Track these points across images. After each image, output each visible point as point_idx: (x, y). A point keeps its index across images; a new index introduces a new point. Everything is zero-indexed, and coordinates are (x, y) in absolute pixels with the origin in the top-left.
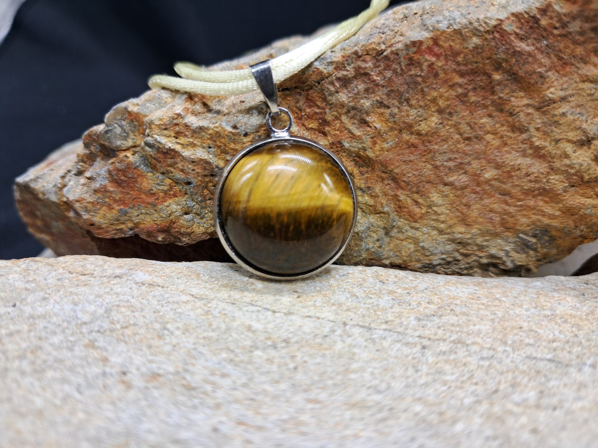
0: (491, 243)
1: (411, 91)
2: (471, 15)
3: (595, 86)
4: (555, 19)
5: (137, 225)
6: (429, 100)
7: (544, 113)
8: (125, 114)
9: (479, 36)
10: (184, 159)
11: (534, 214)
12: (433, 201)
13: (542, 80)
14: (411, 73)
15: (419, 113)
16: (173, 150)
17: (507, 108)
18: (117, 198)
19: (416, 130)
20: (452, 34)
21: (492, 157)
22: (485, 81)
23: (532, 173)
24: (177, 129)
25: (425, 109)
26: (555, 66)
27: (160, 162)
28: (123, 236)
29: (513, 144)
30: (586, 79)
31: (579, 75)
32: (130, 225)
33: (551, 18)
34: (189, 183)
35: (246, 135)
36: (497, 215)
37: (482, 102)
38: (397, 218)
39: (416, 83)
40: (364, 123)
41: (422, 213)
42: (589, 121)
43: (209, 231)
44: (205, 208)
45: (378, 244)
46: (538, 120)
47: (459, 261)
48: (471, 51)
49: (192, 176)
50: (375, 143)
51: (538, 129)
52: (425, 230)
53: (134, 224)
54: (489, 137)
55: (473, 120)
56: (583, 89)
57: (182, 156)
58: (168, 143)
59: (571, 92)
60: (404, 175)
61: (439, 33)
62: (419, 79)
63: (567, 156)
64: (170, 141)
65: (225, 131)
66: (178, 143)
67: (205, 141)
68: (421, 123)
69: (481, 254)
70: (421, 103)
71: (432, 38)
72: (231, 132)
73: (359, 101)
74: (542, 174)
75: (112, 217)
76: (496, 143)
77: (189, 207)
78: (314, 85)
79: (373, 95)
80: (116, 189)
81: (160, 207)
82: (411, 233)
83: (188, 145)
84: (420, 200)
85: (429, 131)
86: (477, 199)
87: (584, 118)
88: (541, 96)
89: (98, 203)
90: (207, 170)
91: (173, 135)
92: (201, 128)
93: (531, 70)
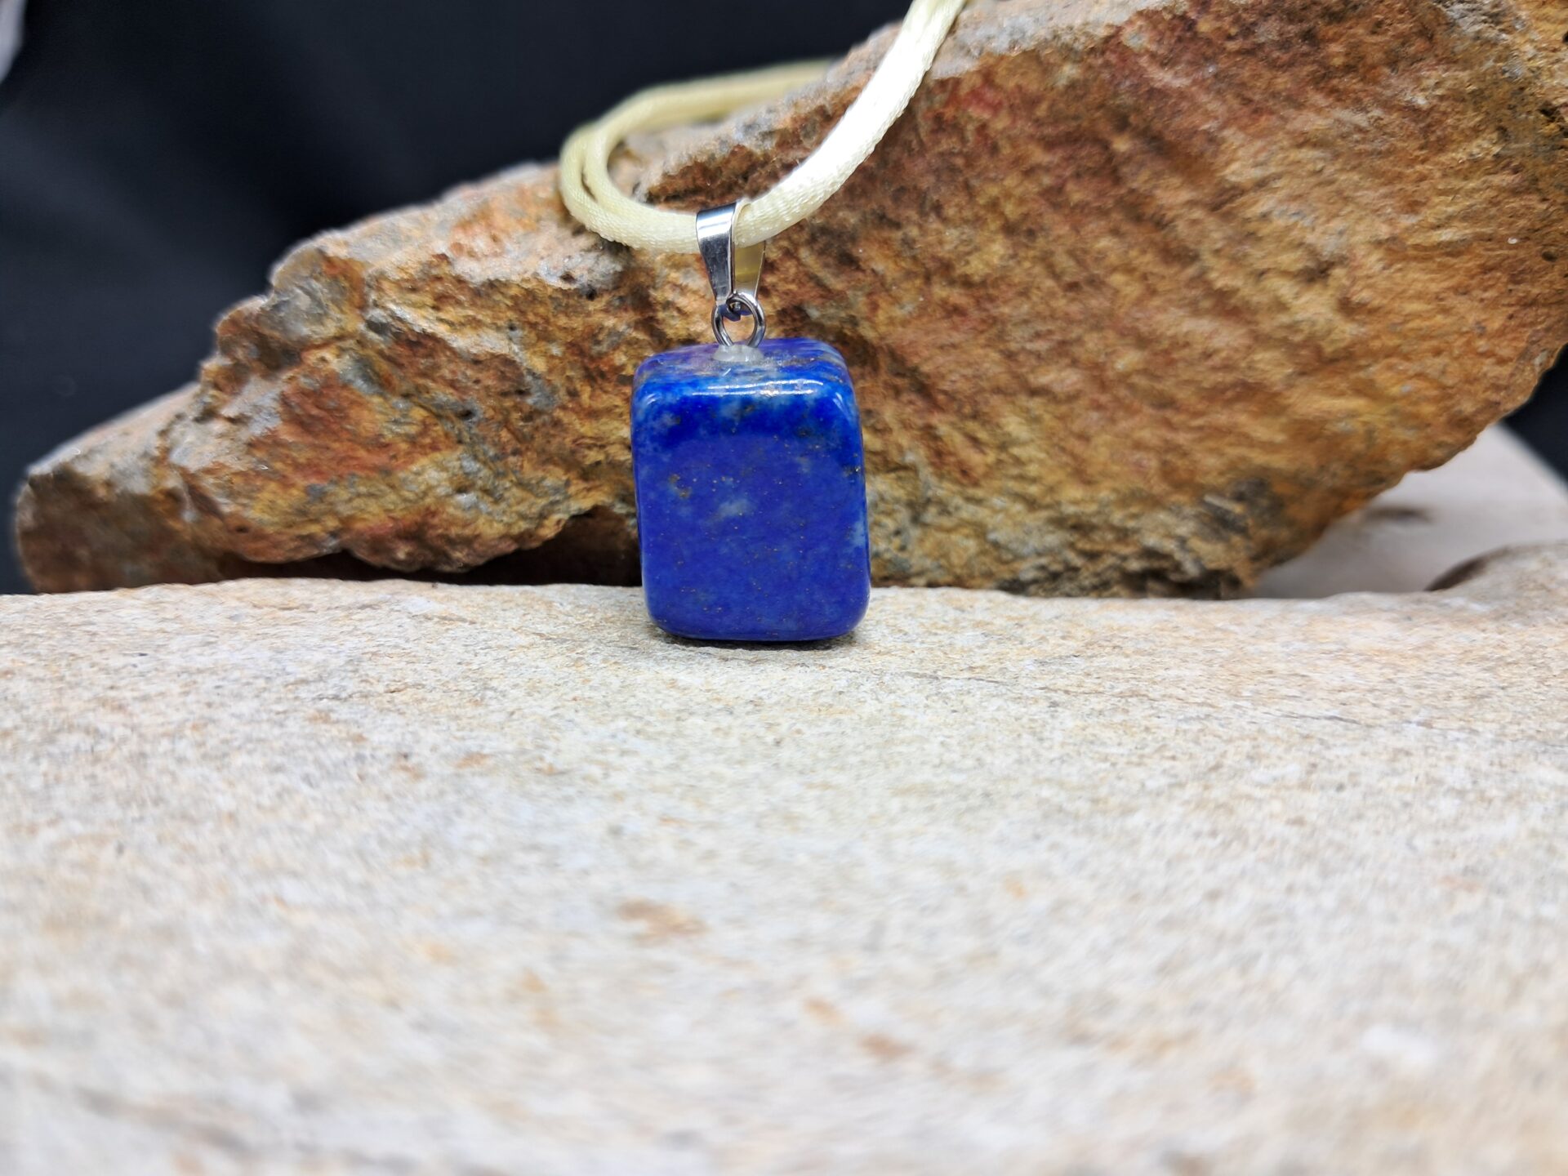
0: (1146, 522)
1: (943, 189)
2: (1055, 21)
3: (1322, 155)
4: (1228, 19)
5: (347, 523)
6: (984, 207)
7: (1228, 217)
8: (320, 266)
9: (1075, 62)
10: (456, 354)
11: (1231, 445)
12: (1009, 434)
13: (1212, 148)
14: (941, 150)
15: (964, 237)
16: (432, 337)
17: (1149, 211)
18: (302, 460)
19: (960, 276)
20: (1019, 61)
21: (1127, 322)
22: (1097, 158)
23: (1216, 351)
24: (439, 288)
25: (975, 228)
26: (1236, 119)
27: (400, 366)
28: (315, 552)
29: (1170, 291)
30: (1305, 141)
31: (1288, 133)
32: (332, 523)
33: (1219, 17)
34: (467, 414)
35: (592, 295)
36: (1151, 455)
37: (1096, 204)
38: (933, 480)
39: (953, 170)
40: (848, 262)
41: (987, 465)
42: (1319, 230)
43: (515, 531)
44: (504, 475)
45: (897, 541)
46: (1217, 233)
47: (1076, 570)
48: (1062, 95)
49: (475, 396)
50: (875, 307)
51: (1217, 252)
52: (998, 502)
53: (341, 521)
54: (1117, 279)
55: (1080, 245)
56: (1299, 162)
57: (451, 349)
58: (421, 320)
59: (1272, 169)
60: (943, 377)
61: (991, 61)
62: (959, 162)
63: (1281, 306)
64: (425, 318)
65: (545, 287)
66: (441, 320)
67: (501, 315)
68: (969, 258)
69: (1125, 550)
70: (967, 214)
71: (979, 72)
72: (561, 290)
73: (835, 215)
74: (1236, 350)
75: (291, 506)
76: (1133, 290)
77: (467, 474)
78: (736, 183)
79: (863, 201)
80: (299, 439)
81: (401, 475)
82: (968, 512)
83: (462, 324)
84: (982, 435)
85: (988, 275)
86: (1102, 423)
87: (1307, 222)
88: (1215, 181)
89: (258, 474)
90: (509, 379)
91: (429, 301)
92: (493, 285)
93: (1186, 129)
